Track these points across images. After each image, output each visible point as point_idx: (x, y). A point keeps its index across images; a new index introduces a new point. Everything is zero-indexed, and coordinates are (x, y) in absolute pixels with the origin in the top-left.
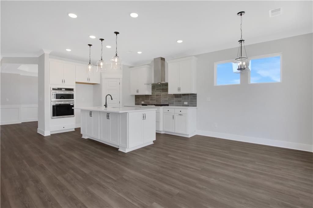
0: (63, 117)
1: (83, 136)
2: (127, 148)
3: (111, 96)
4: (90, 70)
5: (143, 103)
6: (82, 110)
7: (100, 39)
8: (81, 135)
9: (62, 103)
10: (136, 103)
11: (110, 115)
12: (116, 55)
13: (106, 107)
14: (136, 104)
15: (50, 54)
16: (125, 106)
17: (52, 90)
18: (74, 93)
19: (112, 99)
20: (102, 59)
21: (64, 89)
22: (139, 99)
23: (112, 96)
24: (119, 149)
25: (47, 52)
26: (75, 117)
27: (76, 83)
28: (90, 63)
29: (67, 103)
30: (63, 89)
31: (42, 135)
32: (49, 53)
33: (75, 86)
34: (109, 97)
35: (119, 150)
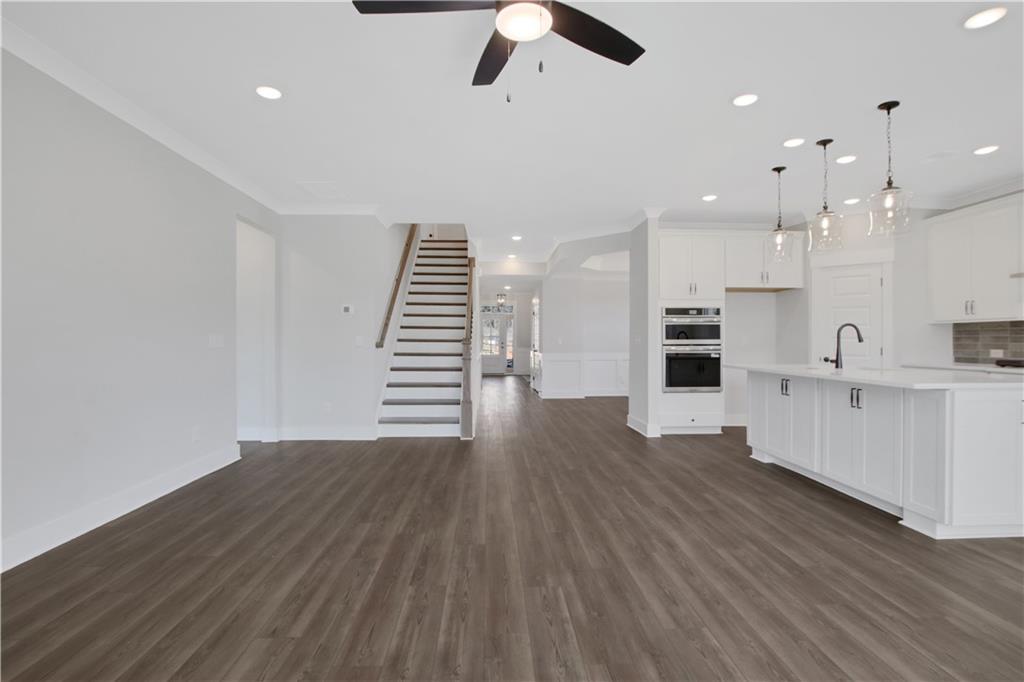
0: (691, 392)
1: (754, 451)
2: (942, 521)
3: (855, 327)
4: (779, 248)
5: (998, 354)
6: (753, 374)
7: (818, 143)
8: (749, 450)
9: (687, 350)
10: (961, 356)
11: (863, 396)
12: (890, 183)
13: (837, 367)
14: (958, 360)
15: (660, 219)
16: (903, 366)
17: (664, 315)
18: (723, 321)
19: (860, 340)
20: (825, 208)
21: (695, 312)
22: (977, 339)
23: (859, 327)
24: (901, 519)
25: (653, 214)
26: (722, 394)
27: (728, 290)
28: (779, 226)
29: (700, 350)
30: (691, 312)
31: (643, 434)
32: (658, 216)
33: (724, 302)
34: (849, 332)
35: (900, 522)
